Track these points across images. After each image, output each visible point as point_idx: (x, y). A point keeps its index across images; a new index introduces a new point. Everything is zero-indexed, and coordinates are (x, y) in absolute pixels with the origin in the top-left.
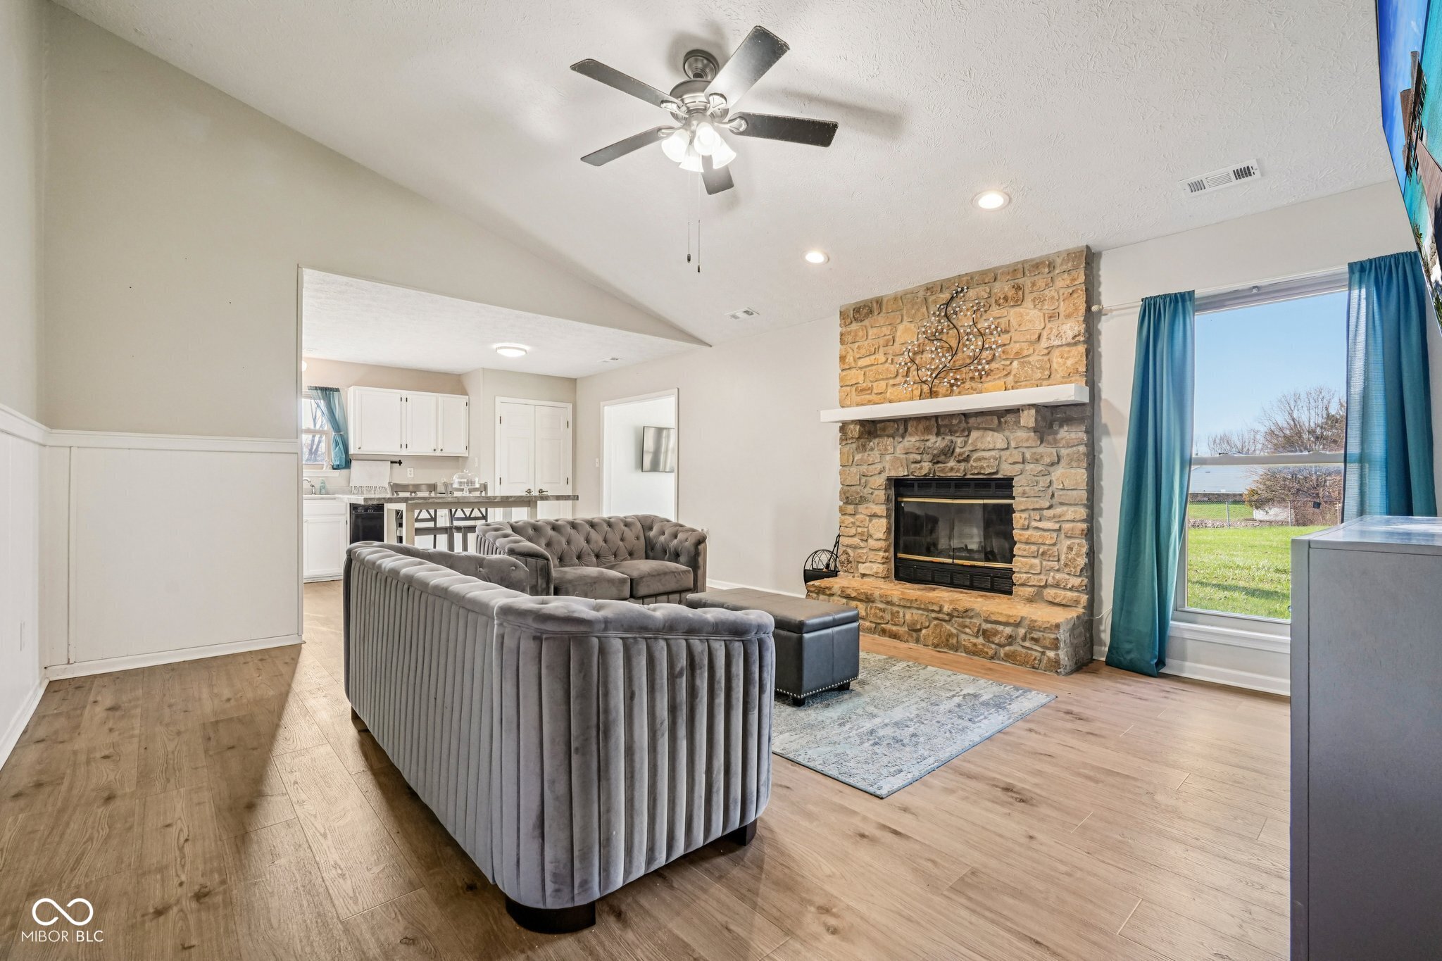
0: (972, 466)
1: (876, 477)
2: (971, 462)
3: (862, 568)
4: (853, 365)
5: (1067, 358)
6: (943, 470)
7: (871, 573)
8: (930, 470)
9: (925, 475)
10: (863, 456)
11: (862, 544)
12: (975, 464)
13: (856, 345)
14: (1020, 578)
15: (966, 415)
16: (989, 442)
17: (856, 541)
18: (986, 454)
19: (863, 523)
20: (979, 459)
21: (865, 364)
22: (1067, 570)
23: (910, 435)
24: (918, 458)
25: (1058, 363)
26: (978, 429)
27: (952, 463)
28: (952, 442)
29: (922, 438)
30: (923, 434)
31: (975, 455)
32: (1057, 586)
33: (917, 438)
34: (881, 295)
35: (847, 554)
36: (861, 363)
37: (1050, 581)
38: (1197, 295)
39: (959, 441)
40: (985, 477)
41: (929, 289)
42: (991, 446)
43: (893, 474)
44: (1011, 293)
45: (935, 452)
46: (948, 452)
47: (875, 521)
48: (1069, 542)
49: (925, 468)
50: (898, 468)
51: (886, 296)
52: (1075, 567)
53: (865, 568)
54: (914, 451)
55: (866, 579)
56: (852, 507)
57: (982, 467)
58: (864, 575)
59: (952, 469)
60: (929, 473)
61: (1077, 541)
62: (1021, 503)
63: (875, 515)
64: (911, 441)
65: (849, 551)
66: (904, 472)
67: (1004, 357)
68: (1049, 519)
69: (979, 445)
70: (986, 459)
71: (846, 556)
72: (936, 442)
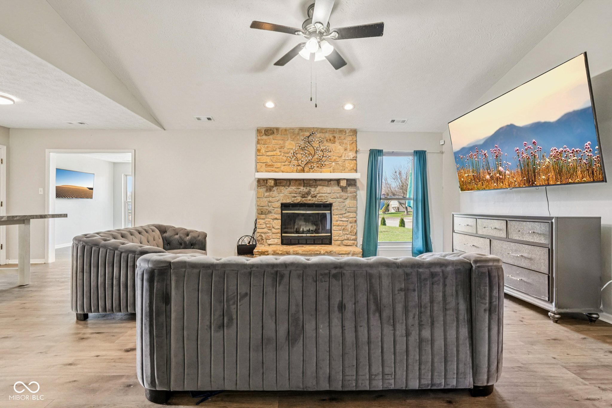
0: (318, 199)
1: (276, 203)
2: (318, 197)
3: (269, 242)
4: (264, 154)
5: (351, 164)
6: (306, 200)
7: (274, 243)
8: (301, 200)
9: (299, 202)
10: (269, 194)
11: (269, 231)
12: (319, 198)
13: (266, 146)
14: (336, 238)
15: (316, 180)
16: (325, 191)
17: (265, 230)
18: (323, 195)
19: (270, 222)
20: (320, 197)
21: (271, 154)
22: (351, 234)
23: (292, 186)
24: (296, 195)
25: (348, 165)
26: (320, 185)
27: (309, 198)
28: (310, 190)
29: (297, 188)
30: (298, 186)
31: (319, 195)
32: (348, 239)
33: (295, 187)
34: (279, 127)
35: (261, 236)
36: (268, 154)
37: (346, 238)
38: (384, 151)
39: (313, 189)
40: (322, 203)
41: (301, 129)
42: (325, 192)
43: (284, 201)
44: (332, 138)
45: (304, 193)
46: (308, 193)
47: (275, 221)
48: (351, 224)
49: (299, 199)
50: (287, 199)
51: (281, 128)
52: (353, 233)
53: (271, 241)
54: (294, 192)
55: (271, 246)
56: (264, 215)
57: (322, 200)
58: (269, 245)
59: (310, 200)
60: (301, 201)
61: (353, 224)
62: (336, 212)
63: (276, 219)
64: (292, 188)
65: (263, 235)
66: (289, 200)
67: (330, 161)
68: (345, 217)
69: (321, 191)
70: (323, 196)
71: (261, 237)
72: (303, 189)
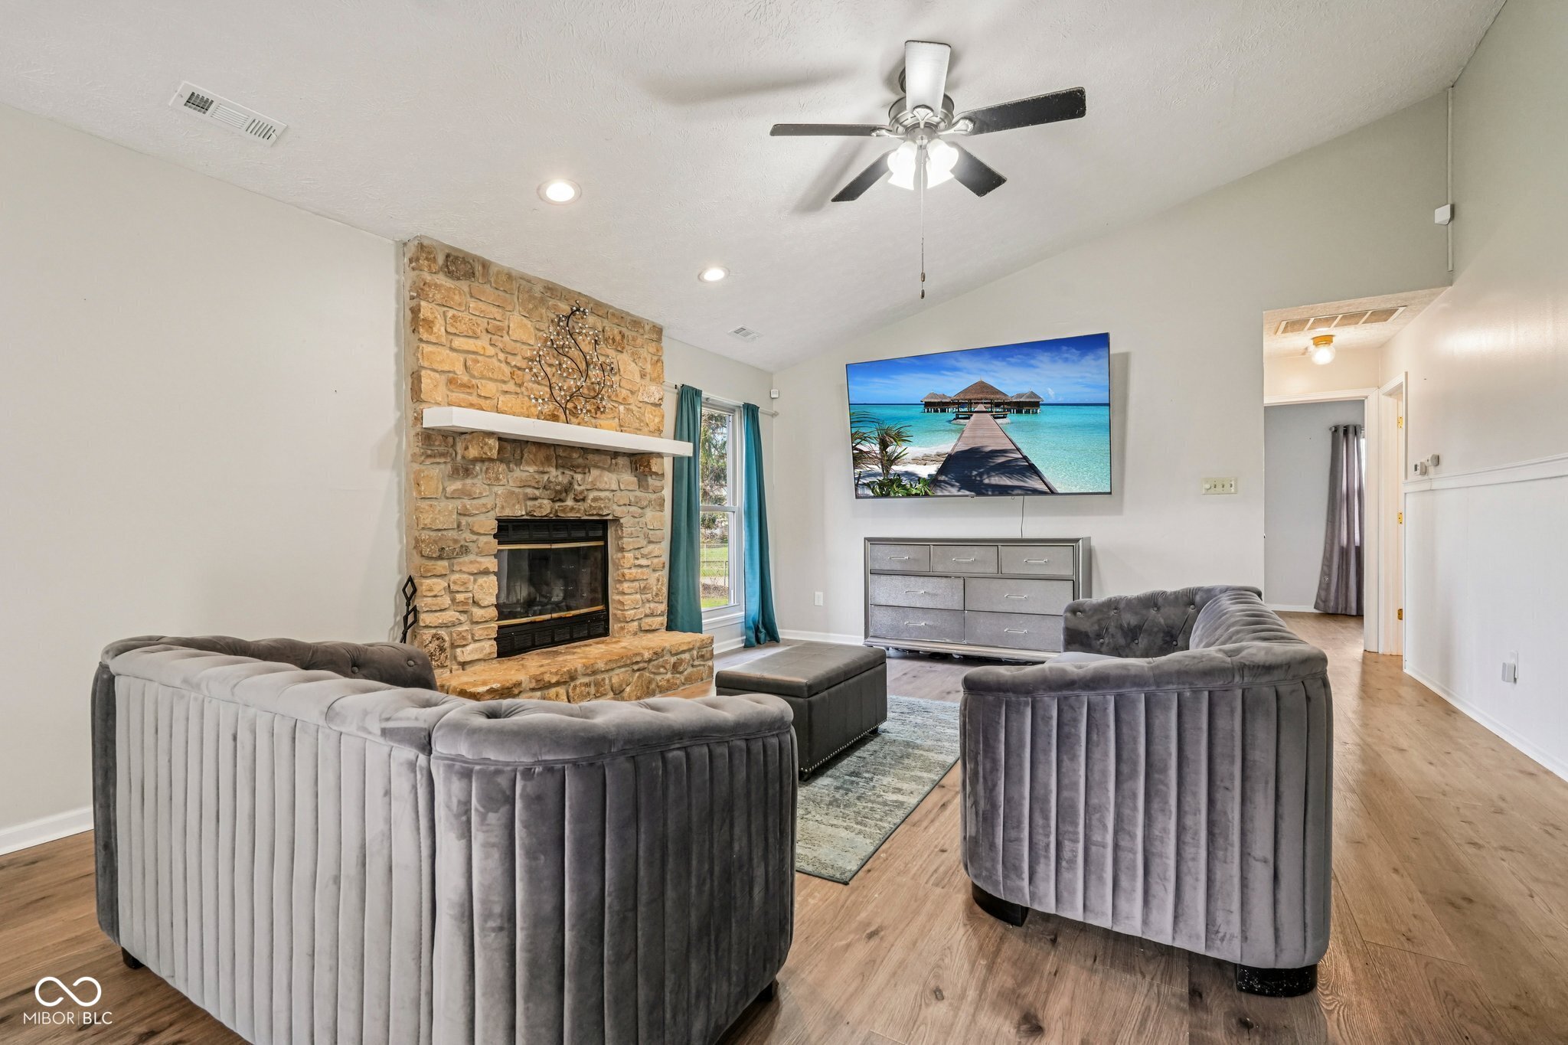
0: (591, 506)
1: (482, 517)
2: (589, 501)
3: (466, 654)
4: (443, 340)
5: (655, 416)
6: (564, 511)
7: (480, 656)
8: (552, 509)
9: (546, 516)
10: (464, 485)
11: (463, 618)
12: (593, 505)
13: (450, 313)
14: (630, 615)
15: (585, 450)
16: (606, 483)
17: (451, 615)
18: (603, 494)
19: (468, 585)
20: (595, 500)
21: (466, 348)
22: (657, 599)
23: (528, 464)
24: (537, 493)
25: (649, 418)
26: (596, 467)
27: (570, 503)
28: (573, 478)
29: (541, 469)
30: (542, 464)
31: (591, 495)
32: (652, 615)
33: (536, 468)
34: (493, 260)
35: (438, 639)
36: (458, 343)
37: (648, 611)
38: (704, 395)
39: (579, 477)
40: (598, 518)
41: (552, 290)
42: (607, 487)
43: (508, 513)
44: (618, 338)
45: (558, 488)
46: (568, 489)
47: (482, 580)
48: (657, 574)
49: (544, 508)
50: (514, 505)
51: (497, 265)
52: (662, 596)
53: (472, 652)
54: (534, 484)
55: (470, 669)
56: (445, 563)
57: (600, 508)
58: (463, 665)
59: (572, 509)
60: (550, 513)
61: (660, 573)
62: (629, 543)
63: (486, 572)
64: (527, 471)
65: (443, 633)
66: (521, 510)
67: (614, 399)
68: (643, 556)
69: (599, 485)
70: (602, 499)
71: (437, 642)
72: (555, 475)
